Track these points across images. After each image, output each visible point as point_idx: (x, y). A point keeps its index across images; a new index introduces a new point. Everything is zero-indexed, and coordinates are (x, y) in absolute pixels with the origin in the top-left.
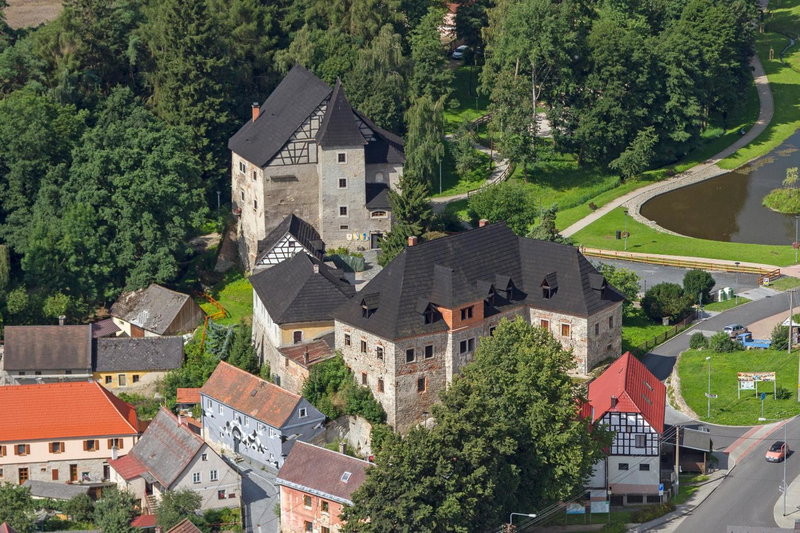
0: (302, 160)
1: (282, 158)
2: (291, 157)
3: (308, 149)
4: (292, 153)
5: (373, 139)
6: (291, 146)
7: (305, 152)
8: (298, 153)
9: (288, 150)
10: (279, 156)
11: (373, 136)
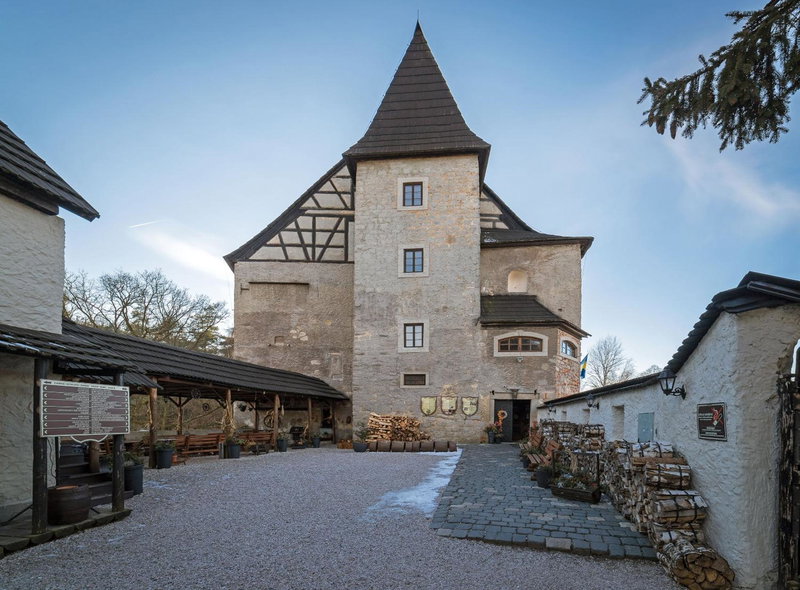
0: (330, 254)
1: (283, 245)
2: (303, 245)
3: (346, 231)
4: (307, 238)
5: (501, 225)
6: (304, 222)
7: (338, 239)
8: (321, 239)
9: (299, 230)
10: (275, 240)
11: (502, 219)
